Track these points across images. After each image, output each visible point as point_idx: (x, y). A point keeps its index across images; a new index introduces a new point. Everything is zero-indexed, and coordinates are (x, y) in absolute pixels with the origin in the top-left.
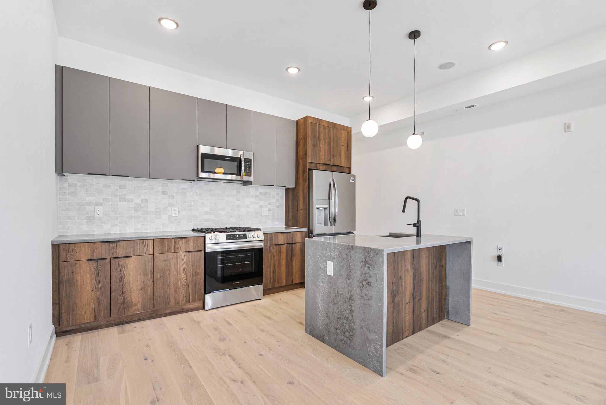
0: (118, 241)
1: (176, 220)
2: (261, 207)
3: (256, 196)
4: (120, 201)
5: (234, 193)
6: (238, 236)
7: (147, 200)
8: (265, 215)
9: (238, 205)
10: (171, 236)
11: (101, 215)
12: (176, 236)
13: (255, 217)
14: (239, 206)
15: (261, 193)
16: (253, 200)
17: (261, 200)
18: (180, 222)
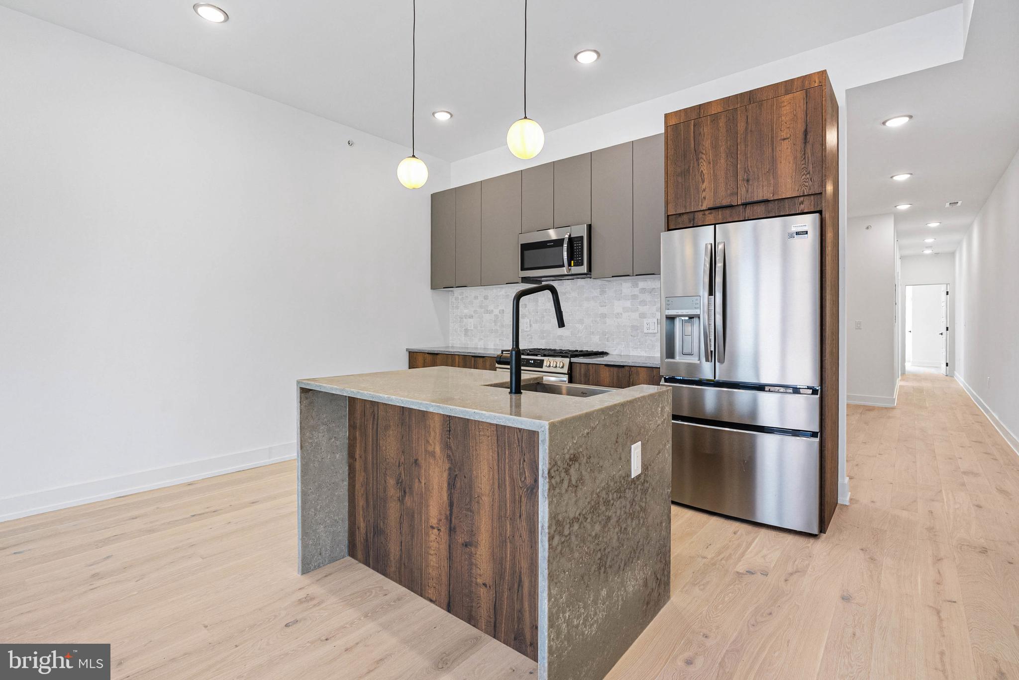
0: (437, 354)
1: (528, 335)
2: (643, 316)
3: (634, 297)
4: (484, 313)
5: (596, 295)
6: (532, 362)
7: (503, 310)
8: (651, 331)
9: (602, 314)
10: (470, 353)
11: (472, 328)
12: (474, 353)
13: (631, 336)
14: (604, 316)
15: (643, 291)
16: (628, 304)
17: (643, 303)
18: (532, 338)
